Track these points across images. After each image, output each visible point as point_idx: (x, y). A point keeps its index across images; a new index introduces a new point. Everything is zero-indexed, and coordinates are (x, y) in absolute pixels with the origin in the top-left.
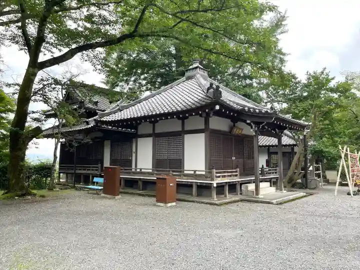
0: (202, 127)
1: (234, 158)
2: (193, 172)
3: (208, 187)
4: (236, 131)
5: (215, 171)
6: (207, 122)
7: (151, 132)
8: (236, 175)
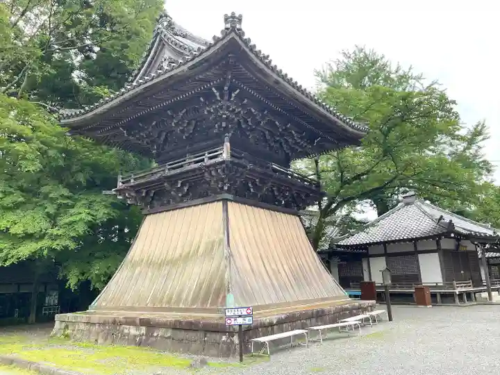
0: (435, 248)
1: (462, 272)
2: (435, 284)
3: (452, 295)
4: (461, 249)
5: (455, 282)
6: (438, 244)
7: (383, 252)
8: (470, 286)
